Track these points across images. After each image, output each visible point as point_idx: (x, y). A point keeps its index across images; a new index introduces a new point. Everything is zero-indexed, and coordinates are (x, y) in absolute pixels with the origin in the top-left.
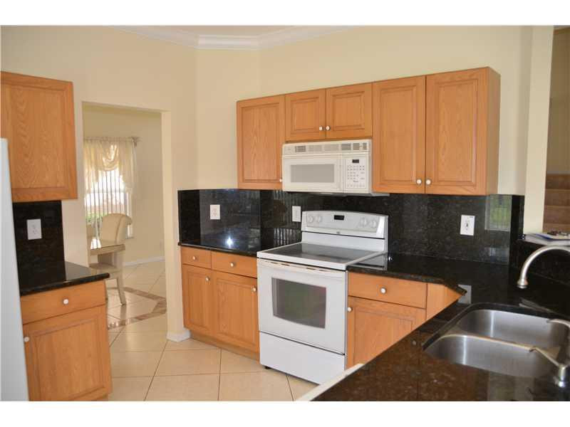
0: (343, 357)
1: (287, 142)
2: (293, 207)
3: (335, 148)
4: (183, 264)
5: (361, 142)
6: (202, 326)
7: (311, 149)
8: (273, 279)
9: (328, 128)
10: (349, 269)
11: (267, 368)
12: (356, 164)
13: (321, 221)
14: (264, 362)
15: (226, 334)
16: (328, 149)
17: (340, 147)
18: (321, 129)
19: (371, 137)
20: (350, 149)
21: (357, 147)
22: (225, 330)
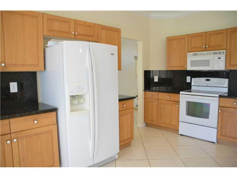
0: (216, 129)
1: (189, 52)
2: (187, 77)
3: (210, 54)
4: (145, 98)
5: (222, 51)
6: (153, 121)
7: (200, 54)
8: (187, 101)
9: (207, 46)
10: (220, 96)
11: (181, 135)
12: (219, 59)
13: (200, 81)
14: (180, 133)
15: (164, 123)
16: (207, 54)
17: (212, 53)
18: (204, 47)
19: (226, 49)
20: (217, 54)
21: (220, 53)
22: (163, 122)
